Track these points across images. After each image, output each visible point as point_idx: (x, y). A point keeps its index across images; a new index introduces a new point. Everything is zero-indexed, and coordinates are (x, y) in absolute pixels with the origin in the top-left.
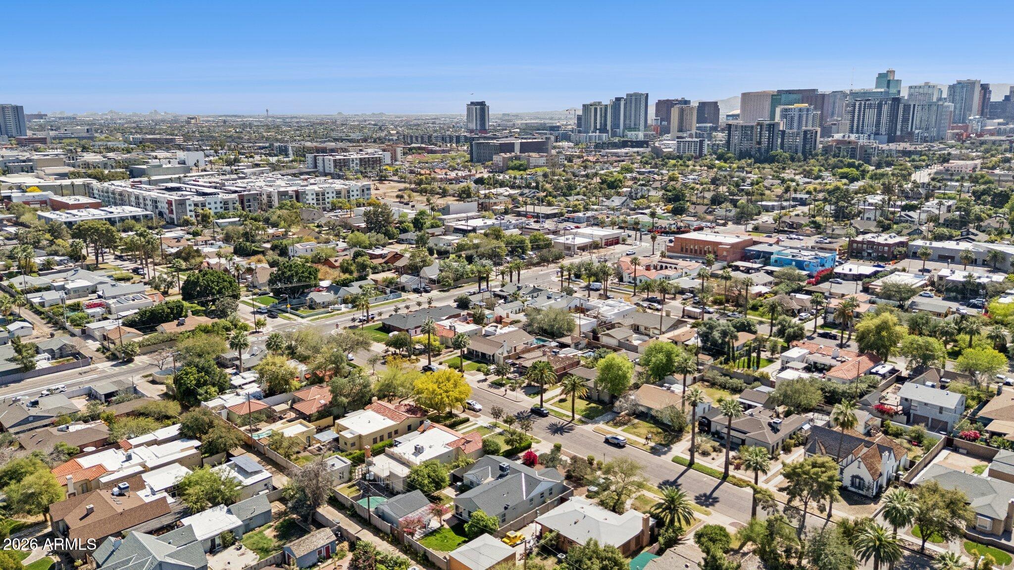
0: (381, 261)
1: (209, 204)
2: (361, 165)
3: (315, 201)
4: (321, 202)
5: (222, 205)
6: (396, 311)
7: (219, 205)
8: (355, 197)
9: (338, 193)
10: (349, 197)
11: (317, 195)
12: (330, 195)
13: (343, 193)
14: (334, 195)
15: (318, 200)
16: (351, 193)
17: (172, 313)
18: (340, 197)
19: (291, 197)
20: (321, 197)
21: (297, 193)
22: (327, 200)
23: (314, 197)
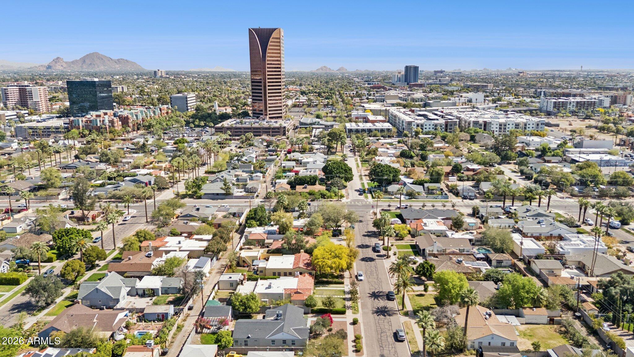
0: (472, 173)
1: (426, 125)
2: (577, 106)
3: (498, 129)
4: (503, 130)
5: (433, 127)
6: (424, 206)
7: (431, 127)
8: (531, 129)
9: (517, 125)
10: (525, 128)
11: (500, 125)
12: (511, 126)
13: (521, 126)
14: (514, 126)
15: (500, 128)
16: (528, 126)
17: (310, 181)
18: (518, 128)
19: (481, 125)
20: (503, 127)
21: (485, 123)
22: (507, 129)
23: (498, 126)
